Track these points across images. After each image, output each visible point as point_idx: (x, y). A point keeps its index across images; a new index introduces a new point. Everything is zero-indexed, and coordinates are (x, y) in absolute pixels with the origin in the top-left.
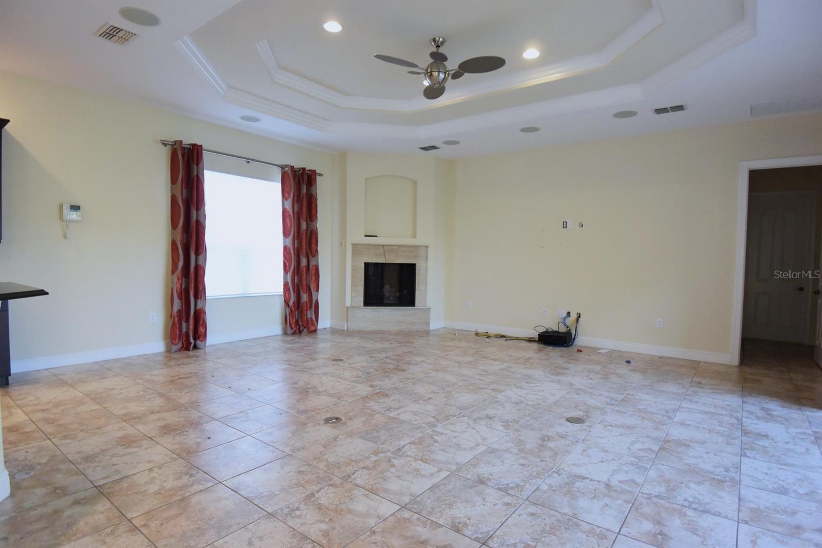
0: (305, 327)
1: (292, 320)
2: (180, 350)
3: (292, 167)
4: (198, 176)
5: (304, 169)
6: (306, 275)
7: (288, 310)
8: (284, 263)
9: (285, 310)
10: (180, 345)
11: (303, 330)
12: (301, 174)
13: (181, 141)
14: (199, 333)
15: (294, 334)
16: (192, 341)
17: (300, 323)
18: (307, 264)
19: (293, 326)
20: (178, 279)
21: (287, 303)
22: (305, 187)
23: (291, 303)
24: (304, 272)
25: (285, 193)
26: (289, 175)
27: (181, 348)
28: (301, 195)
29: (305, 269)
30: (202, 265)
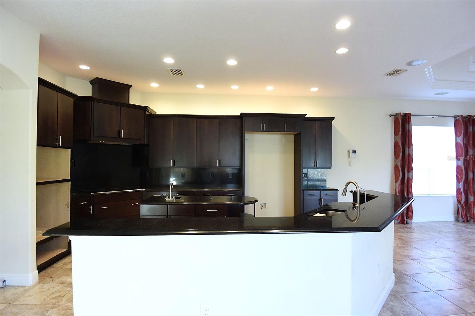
0: (471, 218)
1: (463, 213)
2: (399, 223)
3: (462, 116)
4: (409, 130)
5: (470, 116)
6: (473, 184)
7: (460, 206)
8: (457, 176)
9: (458, 206)
10: (399, 221)
11: (470, 220)
12: (467, 120)
13: (401, 113)
14: (409, 215)
15: (464, 222)
16: (405, 219)
17: (468, 215)
18: (473, 177)
19: (464, 217)
20: (399, 185)
21: (459, 201)
22: (471, 127)
23: (462, 202)
24: (471, 182)
25: (457, 133)
26: (460, 121)
27: (399, 222)
28: (469, 133)
29: (472, 180)
30: (411, 178)
